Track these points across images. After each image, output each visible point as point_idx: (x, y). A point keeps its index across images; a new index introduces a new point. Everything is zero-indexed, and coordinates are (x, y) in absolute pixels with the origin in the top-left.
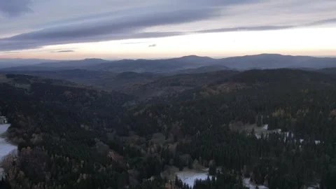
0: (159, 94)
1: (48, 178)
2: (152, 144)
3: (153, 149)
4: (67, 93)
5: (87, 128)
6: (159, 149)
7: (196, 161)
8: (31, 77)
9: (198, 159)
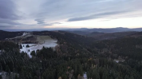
0: (106, 39)
1: (67, 52)
2: (103, 51)
3: (103, 53)
4: (75, 36)
5: (80, 45)
6: (105, 53)
7: (120, 56)
8: (65, 32)
9: (121, 56)
